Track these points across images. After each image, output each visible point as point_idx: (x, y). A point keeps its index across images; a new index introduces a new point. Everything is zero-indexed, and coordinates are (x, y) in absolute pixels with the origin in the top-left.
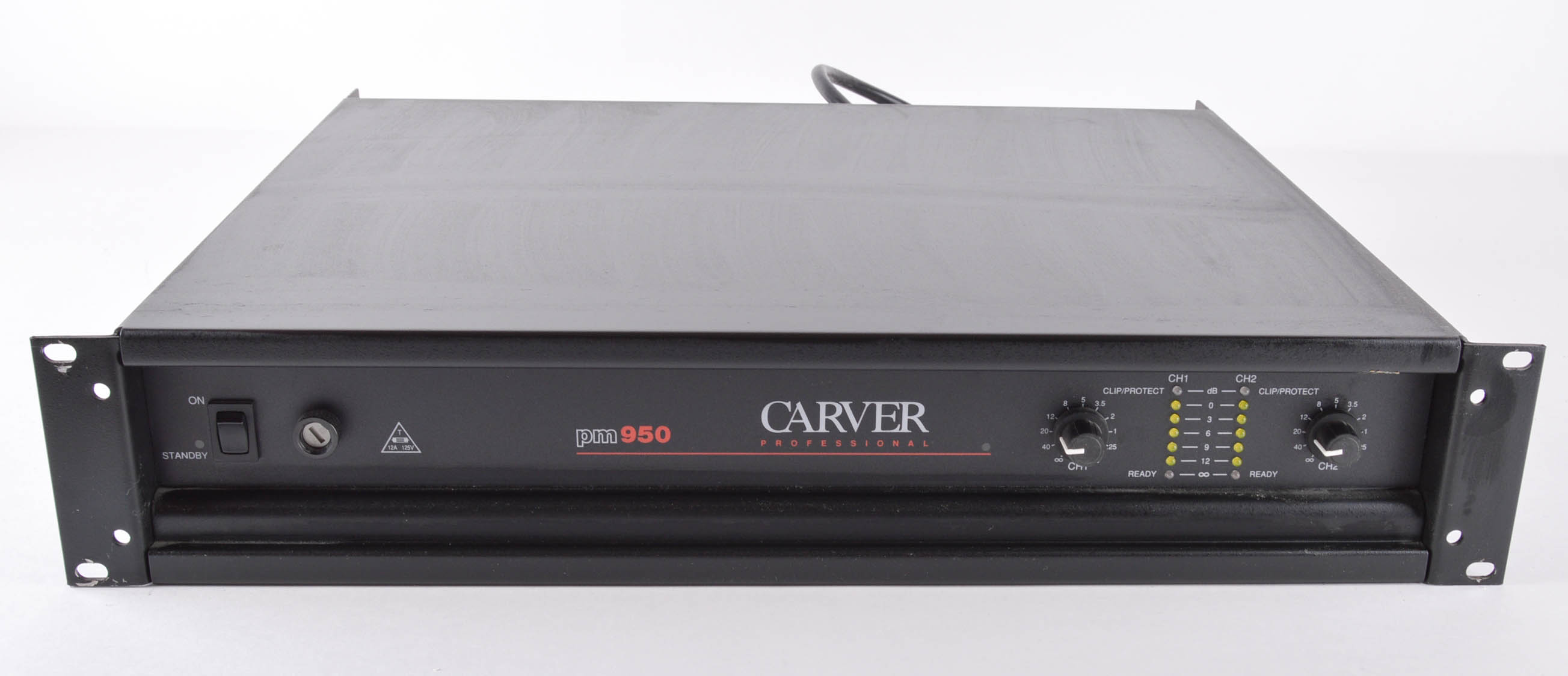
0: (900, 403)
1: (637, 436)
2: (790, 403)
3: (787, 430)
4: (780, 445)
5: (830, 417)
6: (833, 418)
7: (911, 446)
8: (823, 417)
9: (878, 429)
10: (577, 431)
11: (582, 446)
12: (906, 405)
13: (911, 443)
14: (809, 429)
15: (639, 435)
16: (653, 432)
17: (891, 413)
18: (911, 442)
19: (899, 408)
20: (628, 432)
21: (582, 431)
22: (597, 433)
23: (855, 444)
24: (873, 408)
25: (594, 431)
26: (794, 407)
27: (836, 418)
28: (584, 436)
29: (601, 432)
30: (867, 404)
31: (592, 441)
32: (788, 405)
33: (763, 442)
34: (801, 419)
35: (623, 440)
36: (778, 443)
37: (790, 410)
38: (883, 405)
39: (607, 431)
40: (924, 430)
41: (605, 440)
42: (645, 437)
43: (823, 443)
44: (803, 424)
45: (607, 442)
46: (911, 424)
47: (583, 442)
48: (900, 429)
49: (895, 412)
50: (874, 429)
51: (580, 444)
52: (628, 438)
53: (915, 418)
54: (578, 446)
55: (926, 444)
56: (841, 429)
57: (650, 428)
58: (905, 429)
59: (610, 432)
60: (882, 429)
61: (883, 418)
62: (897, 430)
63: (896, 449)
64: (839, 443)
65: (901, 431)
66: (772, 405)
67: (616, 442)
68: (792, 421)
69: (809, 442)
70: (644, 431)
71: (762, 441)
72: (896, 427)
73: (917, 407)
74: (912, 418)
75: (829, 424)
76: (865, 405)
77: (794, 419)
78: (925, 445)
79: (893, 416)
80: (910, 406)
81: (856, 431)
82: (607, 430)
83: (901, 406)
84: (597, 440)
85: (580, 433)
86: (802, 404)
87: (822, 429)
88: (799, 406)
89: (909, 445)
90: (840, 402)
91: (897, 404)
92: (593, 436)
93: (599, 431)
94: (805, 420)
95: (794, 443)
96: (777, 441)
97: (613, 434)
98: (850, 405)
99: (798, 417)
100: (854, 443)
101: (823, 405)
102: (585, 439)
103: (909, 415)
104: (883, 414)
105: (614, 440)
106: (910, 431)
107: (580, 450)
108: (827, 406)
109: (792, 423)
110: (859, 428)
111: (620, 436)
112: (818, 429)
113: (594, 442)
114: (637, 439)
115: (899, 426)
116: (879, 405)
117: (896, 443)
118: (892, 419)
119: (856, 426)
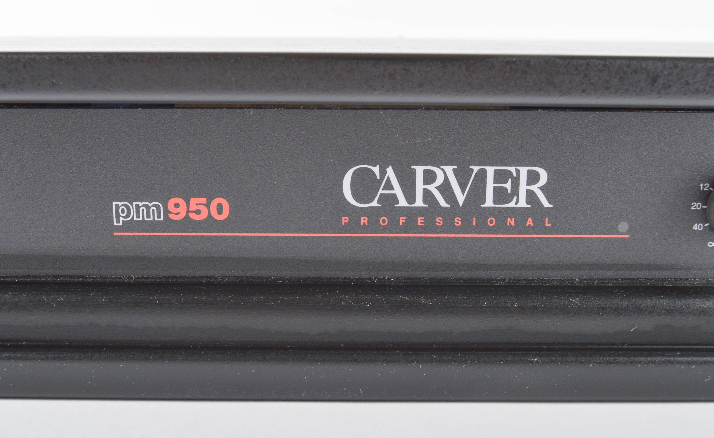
0: (517, 167)
1: (188, 211)
2: (378, 167)
3: (375, 204)
4: (366, 224)
5: (429, 187)
6: (432, 188)
7: (530, 225)
8: (420, 187)
9: (489, 203)
10: (114, 203)
11: (121, 224)
12: (524, 170)
13: (530, 222)
14: (403, 202)
15: (190, 209)
16: (208, 205)
17: (506, 182)
18: (530, 219)
19: (515, 175)
20: (177, 206)
21: (120, 204)
22: (138, 207)
23: (460, 222)
24: (482, 174)
25: (134, 204)
26: (383, 172)
27: (436, 188)
28: (123, 211)
29: (143, 206)
30: (476, 169)
31: (133, 218)
32: (376, 170)
33: (345, 220)
34: (393, 189)
35: (171, 216)
36: (364, 220)
37: (378, 178)
38: (495, 171)
39: (150, 205)
40: (546, 204)
41: (149, 216)
42: (198, 212)
43: (419, 221)
44: (395, 196)
45: (151, 219)
46: (530, 195)
47: (121, 219)
48: (517, 202)
49: (510, 180)
50: (484, 203)
51: (118, 221)
52: (177, 214)
53: (535, 188)
54: (115, 224)
55: (548, 223)
56: (443, 203)
57: (204, 200)
58: (523, 203)
59: (154, 206)
60: (494, 202)
61: (495, 188)
62: (512, 204)
63: (511, 230)
64: (439, 221)
65: (519, 205)
66: (354, 173)
67: (162, 219)
68: (381, 191)
69: (402, 220)
70: (197, 204)
71: (343, 218)
72: (512, 200)
73: (538, 172)
74: (531, 188)
75: (427, 194)
76: (472, 170)
77: (383, 189)
78: (547, 225)
79: (508, 186)
80: (529, 171)
81: (461, 205)
82: (150, 203)
83: (518, 172)
84: (138, 216)
85: (117, 207)
86: (393, 169)
87: (419, 202)
88: (390, 172)
89: (528, 224)
90: (441, 167)
91: (512, 169)
92: (133, 211)
93: (141, 204)
94: (398, 191)
95: (384, 221)
96: (362, 218)
97: (158, 207)
98: (454, 170)
99: (388, 185)
100: (458, 222)
101: (420, 170)
102: (124, 215)
103: (528, 184)
104: (494, 183)
105: (159, 217)
106: (529, 206)
107: (118, 229)
108: (425, 171)
109: (381, 194)
110: (465, 200)
111: (167, 212)
112: (414, 202)
113: (135, 219)
114: (187, 215)
115: (515, 198)
116: (490, 171)
117: (511, 222)
118: (507, 189)
119: (461, 198)
